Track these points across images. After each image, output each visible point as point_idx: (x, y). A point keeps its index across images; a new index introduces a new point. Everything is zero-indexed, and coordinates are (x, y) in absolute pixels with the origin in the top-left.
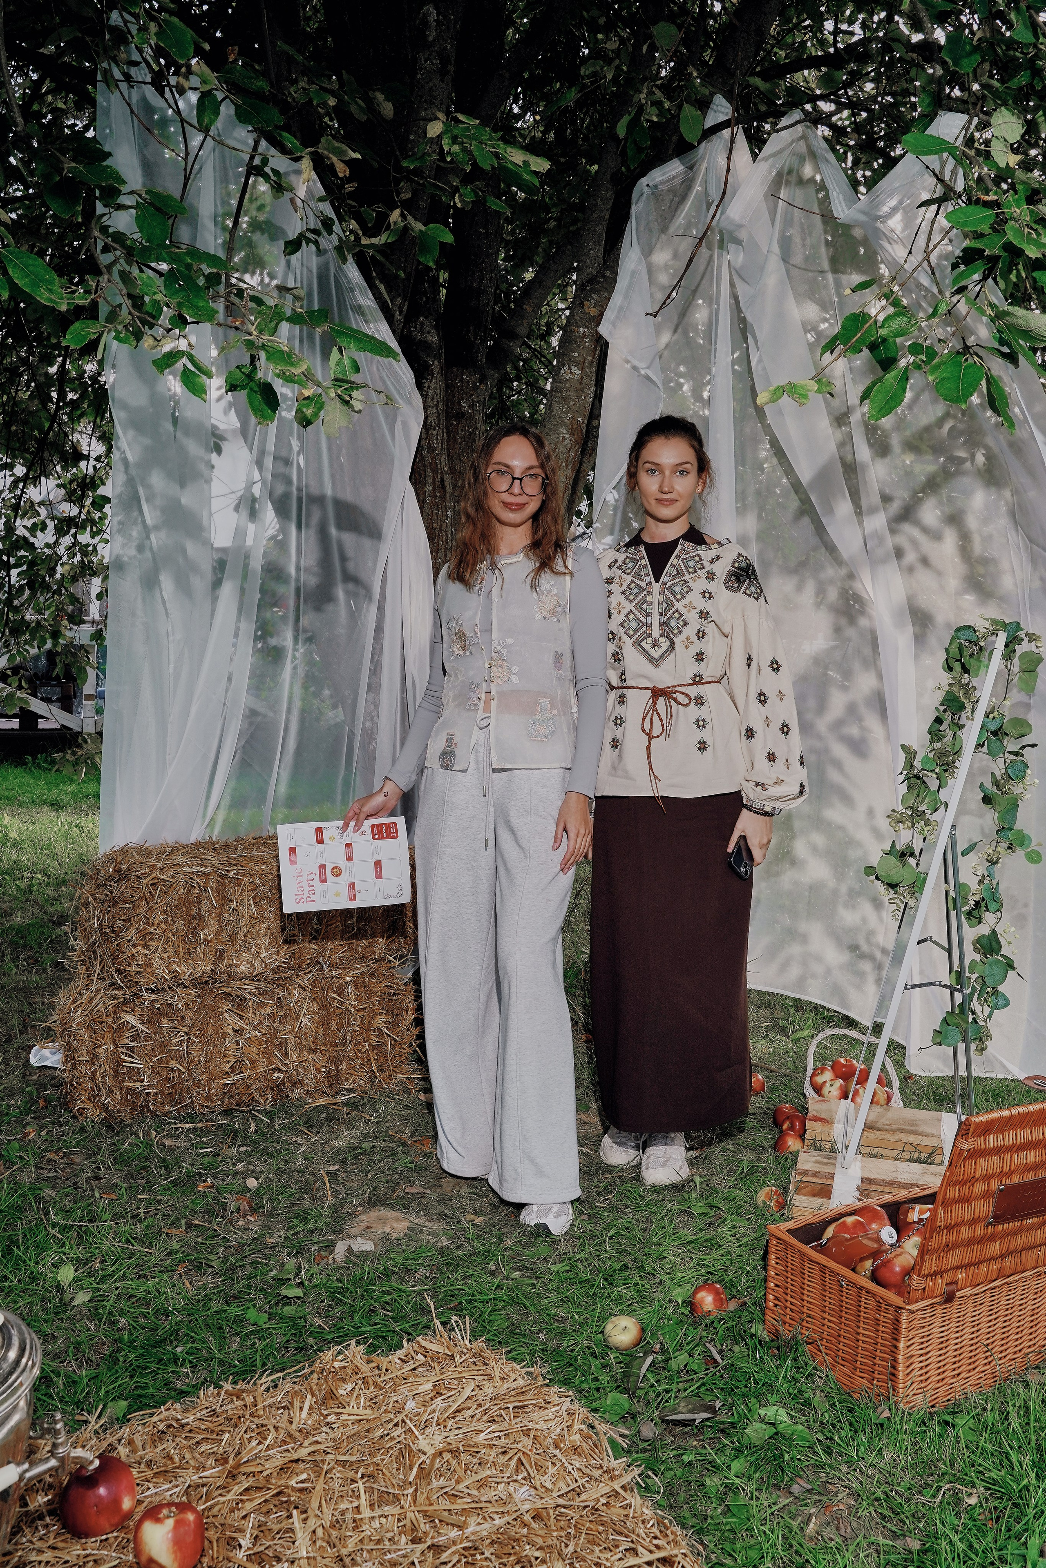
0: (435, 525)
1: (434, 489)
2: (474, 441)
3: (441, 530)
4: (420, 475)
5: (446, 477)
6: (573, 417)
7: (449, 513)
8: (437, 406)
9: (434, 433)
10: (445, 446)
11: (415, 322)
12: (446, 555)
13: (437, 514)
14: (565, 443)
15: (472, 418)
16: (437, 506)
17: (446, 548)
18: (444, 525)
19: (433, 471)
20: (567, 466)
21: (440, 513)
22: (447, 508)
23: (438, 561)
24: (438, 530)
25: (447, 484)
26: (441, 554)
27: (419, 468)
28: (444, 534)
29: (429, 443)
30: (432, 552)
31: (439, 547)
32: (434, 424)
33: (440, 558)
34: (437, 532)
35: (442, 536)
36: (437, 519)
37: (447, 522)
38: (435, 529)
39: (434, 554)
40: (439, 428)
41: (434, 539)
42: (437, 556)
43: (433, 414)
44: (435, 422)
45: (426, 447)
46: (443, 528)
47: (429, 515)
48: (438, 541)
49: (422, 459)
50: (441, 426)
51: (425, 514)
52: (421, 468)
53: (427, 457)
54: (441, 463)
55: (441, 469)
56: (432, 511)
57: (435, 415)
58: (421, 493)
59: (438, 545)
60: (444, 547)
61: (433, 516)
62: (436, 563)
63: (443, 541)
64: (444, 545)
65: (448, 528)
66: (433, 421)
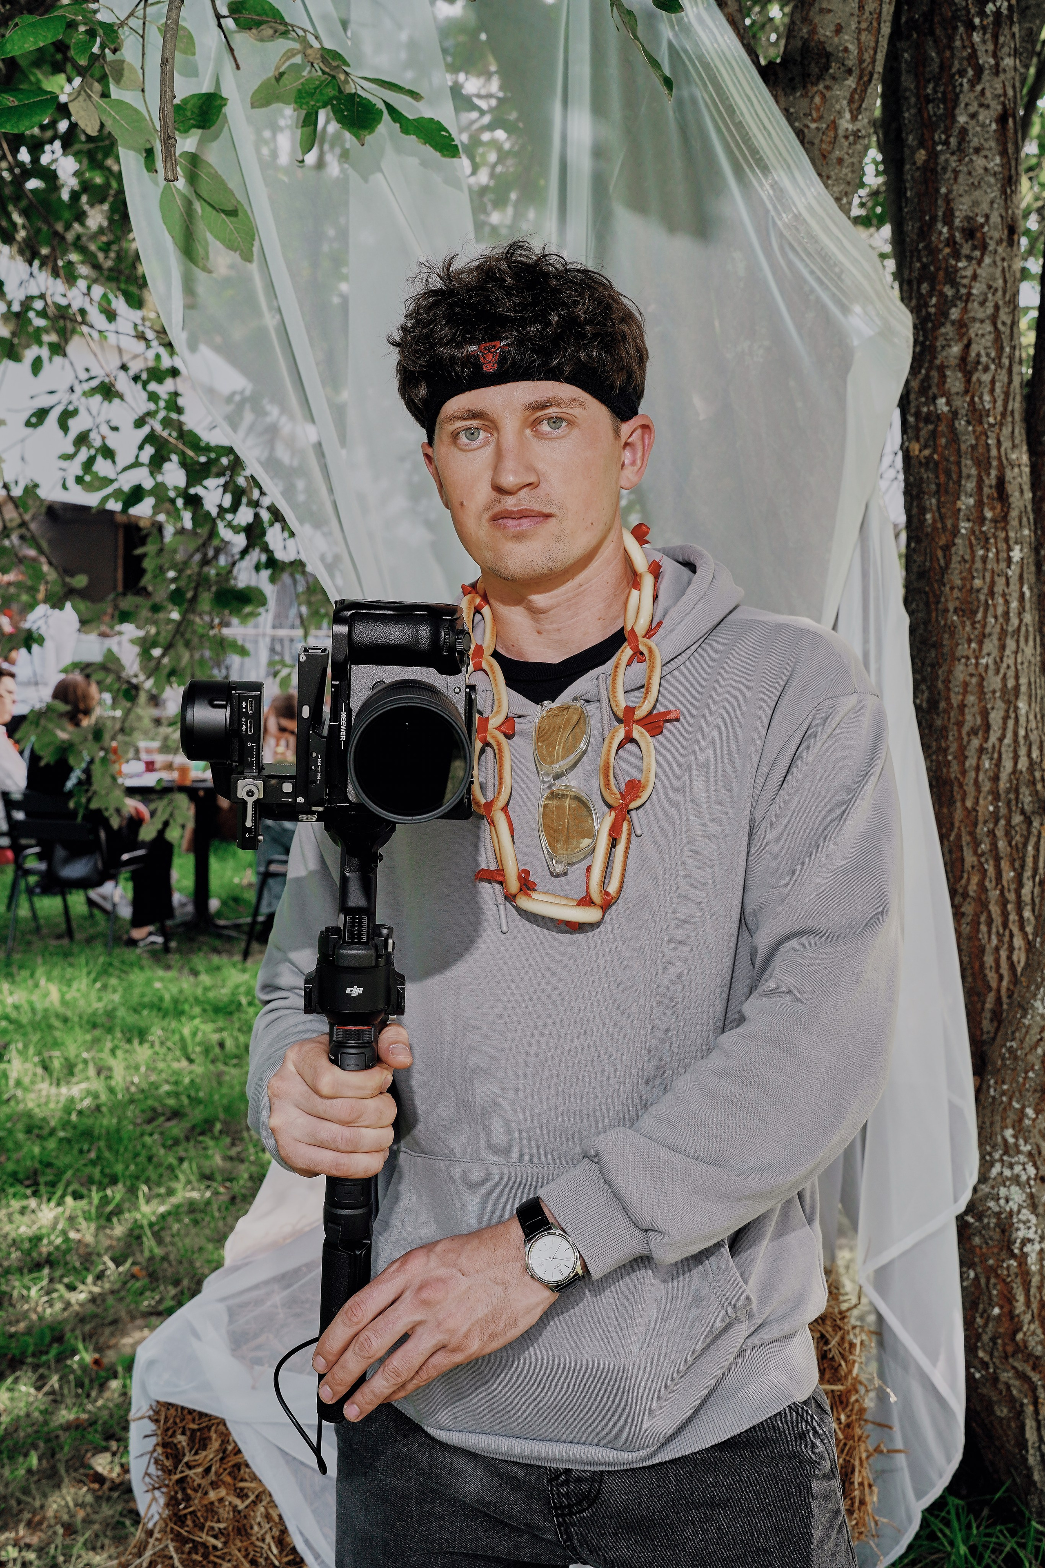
0: (978, 583)
1: (980, 504)
3: (992, 594)
4: (948, 473)
5: (1011, 474)
7: (1017, 554)
8: (994, 319)
9: (986, 378)
10: (1017, 405)
11: (947, 131)
13: (984, 559)
16: (985, 541)
17: (1003, 633)
18: (1000, 582)
19: (978, 463)
21: (991, 555)
22: (1011, 542)
23: (983, 661)
24: (985, 591)
25: (1012, 489)
26: (991, 645)
27: (948, 460)
28: (1001, 600)
29: (972, 402)
30: (970, 641)
31: (987, 631)
32: (984, 359)
33: (989, 654)
34: (982, 597)
35: (995, 606)
36: (985, 569)
37: (1010, 573)
38: (978, 591)
39: (973, 645)
40: (1000, 366)
41: (975, 613)
42: (981, 649)
43: (983, 335)
44: (988, 355)
45: (964, 412)
46: (1000, 587)
47: (966, 561)
48: (985, 617)
49: (954, 437)
50: (1006, 361)
51: (955, 559)
52: (952, 459)
53: (967, 433)
54: (999, 443)
55: (999, 458)
56: (973, 552)
57: (990, 337)
58: (949, 514)
59: (984, 626)
60: (997, 629)
61: (973, 562)
62: (977, 664)
63: (996, 617)
64: (998, 626)
65: (1012, 587)
66: (983, 352)
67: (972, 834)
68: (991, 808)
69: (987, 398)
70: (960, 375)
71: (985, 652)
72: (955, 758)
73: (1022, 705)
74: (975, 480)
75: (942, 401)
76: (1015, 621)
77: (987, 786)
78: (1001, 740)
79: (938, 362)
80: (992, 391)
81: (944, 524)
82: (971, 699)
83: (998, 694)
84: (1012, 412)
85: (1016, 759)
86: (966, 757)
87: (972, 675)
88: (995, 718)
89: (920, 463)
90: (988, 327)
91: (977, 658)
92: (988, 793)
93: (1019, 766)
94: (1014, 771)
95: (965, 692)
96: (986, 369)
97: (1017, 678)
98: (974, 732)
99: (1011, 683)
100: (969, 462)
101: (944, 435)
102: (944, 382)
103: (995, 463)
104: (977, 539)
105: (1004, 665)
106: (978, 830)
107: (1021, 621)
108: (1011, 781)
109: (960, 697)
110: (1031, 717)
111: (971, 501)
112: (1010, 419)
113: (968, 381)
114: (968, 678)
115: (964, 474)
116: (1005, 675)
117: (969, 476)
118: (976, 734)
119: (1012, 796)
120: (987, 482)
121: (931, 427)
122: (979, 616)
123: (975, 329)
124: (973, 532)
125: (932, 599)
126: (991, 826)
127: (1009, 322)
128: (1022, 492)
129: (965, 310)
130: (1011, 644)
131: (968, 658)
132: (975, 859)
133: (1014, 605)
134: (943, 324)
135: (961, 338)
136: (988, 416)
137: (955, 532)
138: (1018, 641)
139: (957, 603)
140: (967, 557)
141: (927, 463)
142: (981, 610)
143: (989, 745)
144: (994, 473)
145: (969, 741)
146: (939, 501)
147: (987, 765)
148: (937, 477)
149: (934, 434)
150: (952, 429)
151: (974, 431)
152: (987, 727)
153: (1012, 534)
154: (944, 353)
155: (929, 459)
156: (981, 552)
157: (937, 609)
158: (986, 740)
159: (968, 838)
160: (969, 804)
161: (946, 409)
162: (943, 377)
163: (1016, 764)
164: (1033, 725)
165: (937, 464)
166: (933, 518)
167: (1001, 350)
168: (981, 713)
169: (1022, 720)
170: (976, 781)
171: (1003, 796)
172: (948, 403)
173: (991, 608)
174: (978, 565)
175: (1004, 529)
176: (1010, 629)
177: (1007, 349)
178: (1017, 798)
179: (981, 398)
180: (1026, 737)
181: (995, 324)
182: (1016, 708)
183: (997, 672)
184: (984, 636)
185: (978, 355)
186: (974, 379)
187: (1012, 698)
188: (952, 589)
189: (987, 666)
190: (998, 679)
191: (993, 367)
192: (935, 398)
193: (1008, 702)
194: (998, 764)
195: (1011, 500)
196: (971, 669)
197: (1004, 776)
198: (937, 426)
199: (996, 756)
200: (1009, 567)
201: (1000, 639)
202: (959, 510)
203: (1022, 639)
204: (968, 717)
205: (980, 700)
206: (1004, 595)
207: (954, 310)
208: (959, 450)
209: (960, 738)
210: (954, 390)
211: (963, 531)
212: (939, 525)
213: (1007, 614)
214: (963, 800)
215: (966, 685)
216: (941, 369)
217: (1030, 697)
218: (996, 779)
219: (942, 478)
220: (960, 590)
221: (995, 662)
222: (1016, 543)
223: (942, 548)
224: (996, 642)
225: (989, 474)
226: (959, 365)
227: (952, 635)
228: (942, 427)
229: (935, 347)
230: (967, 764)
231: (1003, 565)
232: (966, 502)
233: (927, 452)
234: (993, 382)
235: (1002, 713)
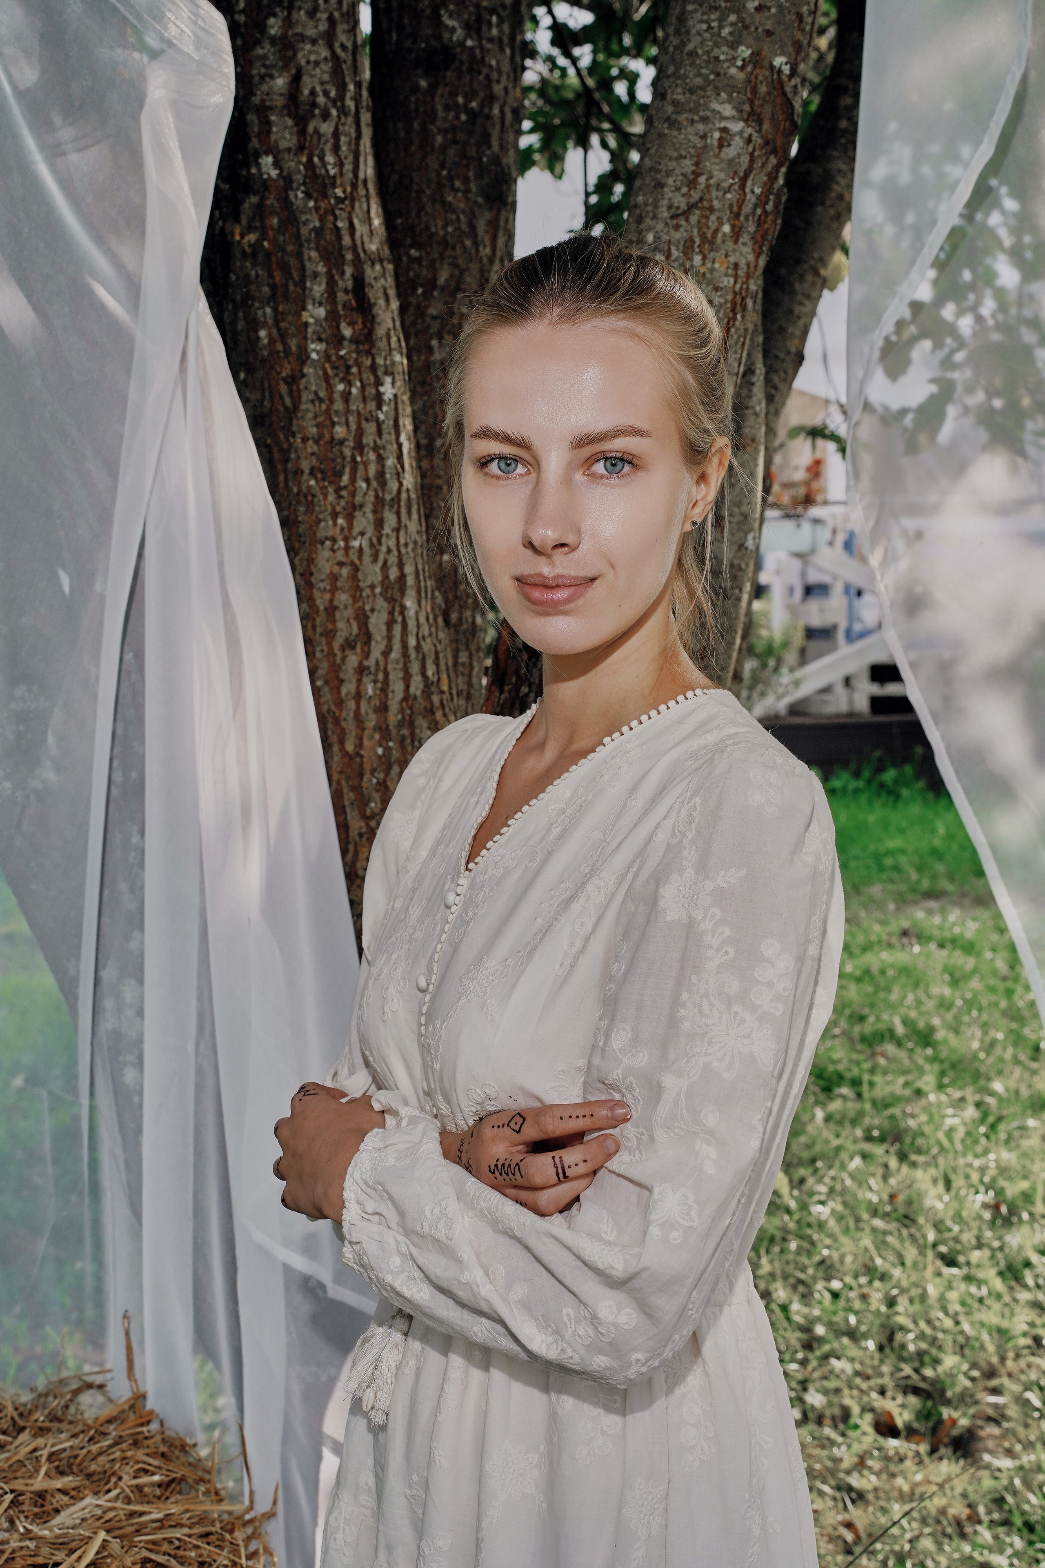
0: (340, 431)
1: (333, 317)
2: (486, 139)
3: (359, 447)
4: (286, 270)
5: (371, 273)
6: (756, 59)
7: (388, 390)
8: (329, 37)
9: (327, 128)
10: (369, 172)
12: (379, 523)
13: (346, 396)
14: (730, 152)
15: (476, 64)
16: (345, 371)
17: (379, 503)
18: (370, 428)
19: (325, 256)
20: (736, 234)
21: (354, 391)
22: (380, 373)
23: (356, 544)
24: (351, 444)
25: (374, 294)
26: (363, 521)
27: (283, 250)
28: (372, 456)
29: (310, 164)
30: (335, 515)
31: (358, 499)
32: (321, 100)
33: (362, 534)
34: (347, 452)
35: (365, 464)
36: (348, 411)
37: (382, 417)
38: (342, 442)
39: (340, 521)
40: (343, 111)
41: (340, 474)
42: (351, 527)
43: (317, 63)
44: (326, 93)
45: (299, 178)
46: (369, 439)
47: (321, 400)
48: (353, 480)
49: (290, 217)
50: (350, 104)
51: (306, 396)
52: (290, 248)
53: (306, 210)
54: (352, 228)
55: (354, 248)
56: (330, 387)
57: (327, 67)
58: (292, 330)
59: (353, 494)
60: (371, 498)
61: (331, 401)
62: (347, 548)
63: (367, 481)
64: (372, 493)
65: (385, 437)
66: (318, 89)
67: (357, 789)
68: (380, 751)
69: (330, 159)
70: (290, 122)
71: (356, 530)
72: (326, 683)
73: (410, 603)
74: (324, 281)
75: (267, 161)
76: (393, 485)
77: (371, 721)
78: (386, 653)
79: (256, 100)
80: (336, 148)
81: (285, 344)
82: (343, 598)
83: (378, 590)
84: (365, 181)
85: (407, 679)
86: (342, 681)
87: (341, 564)
88: (377, 623)
89: (244, 253)
90: (325, 53)
91: (346, 539)
92: (375, 729)
93: (412, 690)
94: (406, 698)
95: (334, 589)
96: (326, 116)
97: (401, 565)
98: (349, 645)
99: (394, 573)
100: (314, 254)
101: (275, 213)
102: (269, 132)
103: (349, 256)
104: (334, 368)
105: (384, 548)
106: (365, 784)
107: (401, 484)
108: (402, 711)
109: (327, 596)
110: (422, 620)
111: (321, 312)
112: (362, 192)
113: (302, 132)
114: (336, 569)
115: (308, 273)
116: (385, 562)
117: (315, 275)
118: (353, 648)
119: (405, 732)
120: (341, 284)
121: (254, 199)
122: (345, 479)
123: (306, 53)
124: (328, 358)
125: (277, 456)
126: (381, 776)
127: (349, 45)
128: (387, 300)
129: (288, 23)
130: (390, 518)
131: (334, 540)
132: (363, 824)
133: (390, 462)
134: (258, 42)
135: (286, 67)
136: (334, 186)
137: (303, 357)
138: (398, 513)
139: (314, 461)
140: (322, 394)
141: (254, 254)
142: (347, 470)
143: (371, 662)
144: (349, 271)
145: (344, 659)
146: (275, 309)
147: (370, 691)
148: (271, 276)
149: (260, 210)
150: (286, 204)
151: (317, 208)
152: (367, 637)
153: (380, 361)
154: (265, 88)
155: (256, 247)
156: (341, 387)
157: (285, 470)
158: (367, 655)
159: (352, 795)
160: (350, 747)
161: (274, 173)
162: (266, 124)
163: (407, 687)
164: (425, 630)
165: (268, 254)
166: (270, 336)
167: (342, 88)
168: (357, 618)
169: (412, 624)
170: (357, 713)
171: (394, 732)
172: (276, 164)
173: (361, 468)
174: (339, 405)
175: (369, 353)
176: (388, 497)
177: (351, 87)
178: (412, 734)
179: (322, 158)
180: (418, 648)
181: (331, 47)
182: (403, 608)
183: (375, 559)
184: (354, 508)
185: (313, 92)
186: (310, 129)
187: (397, 594)
188: (305, 440)
189: (361, 549)
190: (377, 567)
191: (334, 112)
192: (257, 156)
193: (391, 600)
194: (385, 688)
195: (376, 310)
196: (340, 556)
197: (394, 705)
198: (263, 198)
199: (381, 676)
200: (379, 408)
201: (375, 512)
202: (306, 325)
203: (403, 511)
204: (341, 625)
205: (355, 599)
206: (376, 448)
207: (272, 21)
208: (298, 236)
209: (331, 654)
210: (284, 144)
211: (314, 356)
212: (280, 347)
213: (381, 474)
214: (342, 742)
215: (334, 578)
216: (263, 111)
217: (419, 591)
218: (383, 708)
219: (278, 277)
220: (317, 442)
221: (372, 545)
222: (386, 373)
223: (285, 380)
224: (370, 516)
225: (343, 273)
226: (285, 107)
227: (310, 507)
228: (271, 201)
229: (251, 77)
230: (344, 691)
231: (372, 406)
232: (313, 314)
233: (252, 237)
234: (336, 135)
235: (384, 616)
